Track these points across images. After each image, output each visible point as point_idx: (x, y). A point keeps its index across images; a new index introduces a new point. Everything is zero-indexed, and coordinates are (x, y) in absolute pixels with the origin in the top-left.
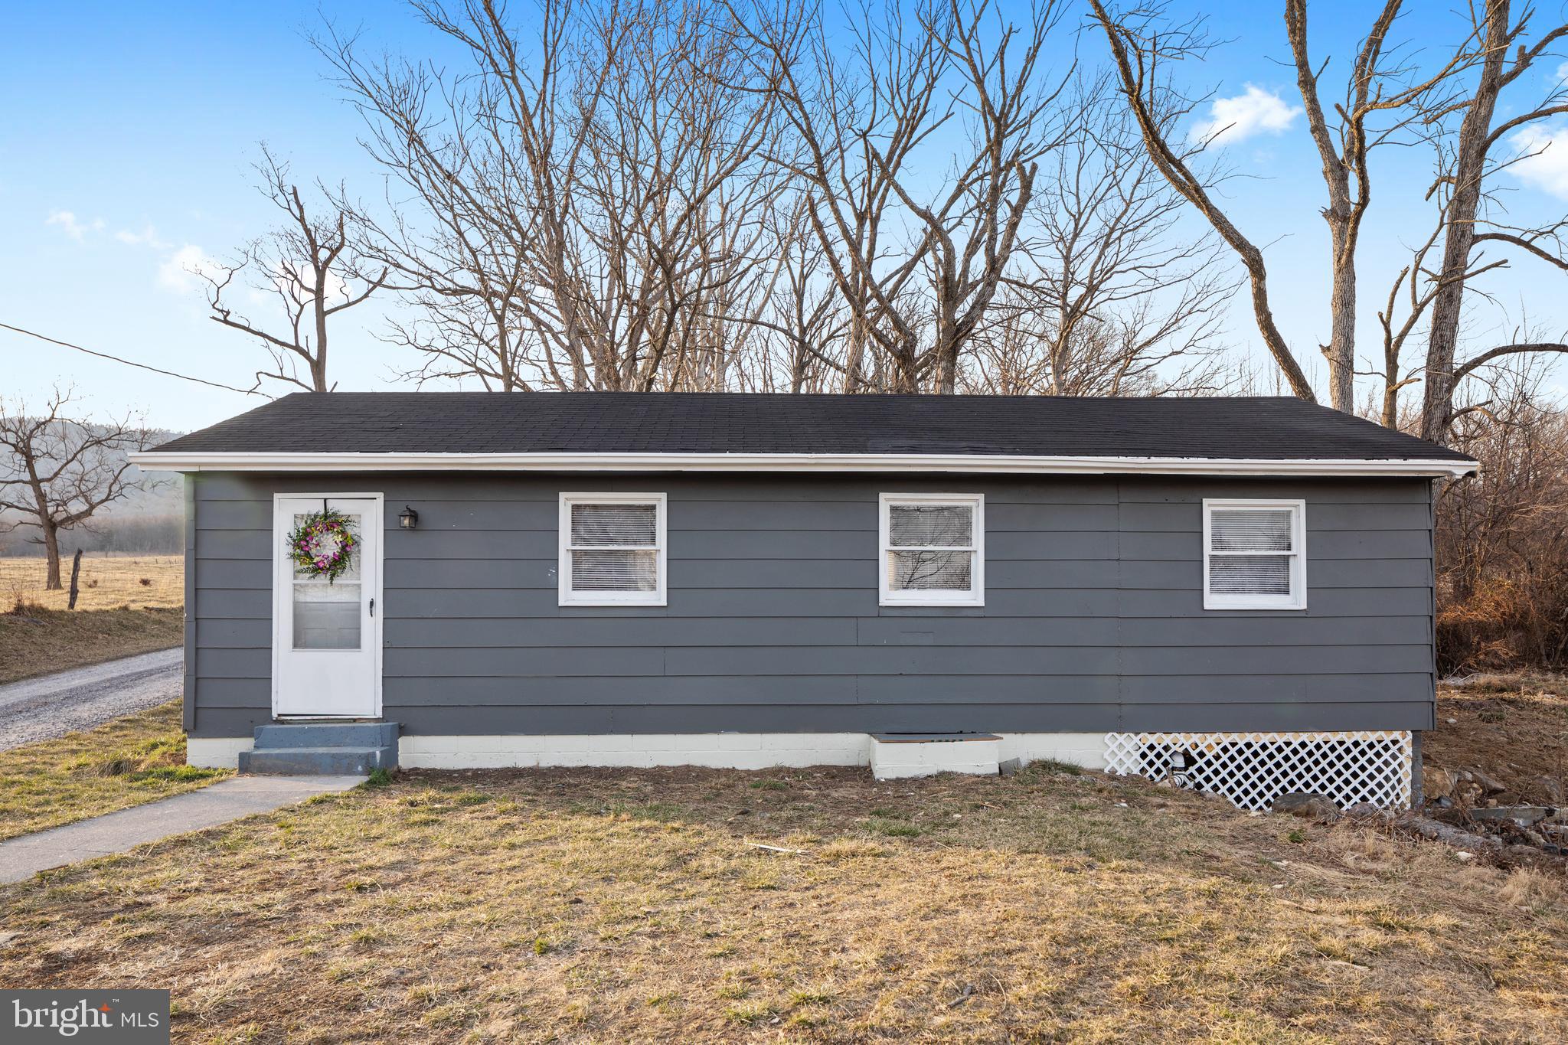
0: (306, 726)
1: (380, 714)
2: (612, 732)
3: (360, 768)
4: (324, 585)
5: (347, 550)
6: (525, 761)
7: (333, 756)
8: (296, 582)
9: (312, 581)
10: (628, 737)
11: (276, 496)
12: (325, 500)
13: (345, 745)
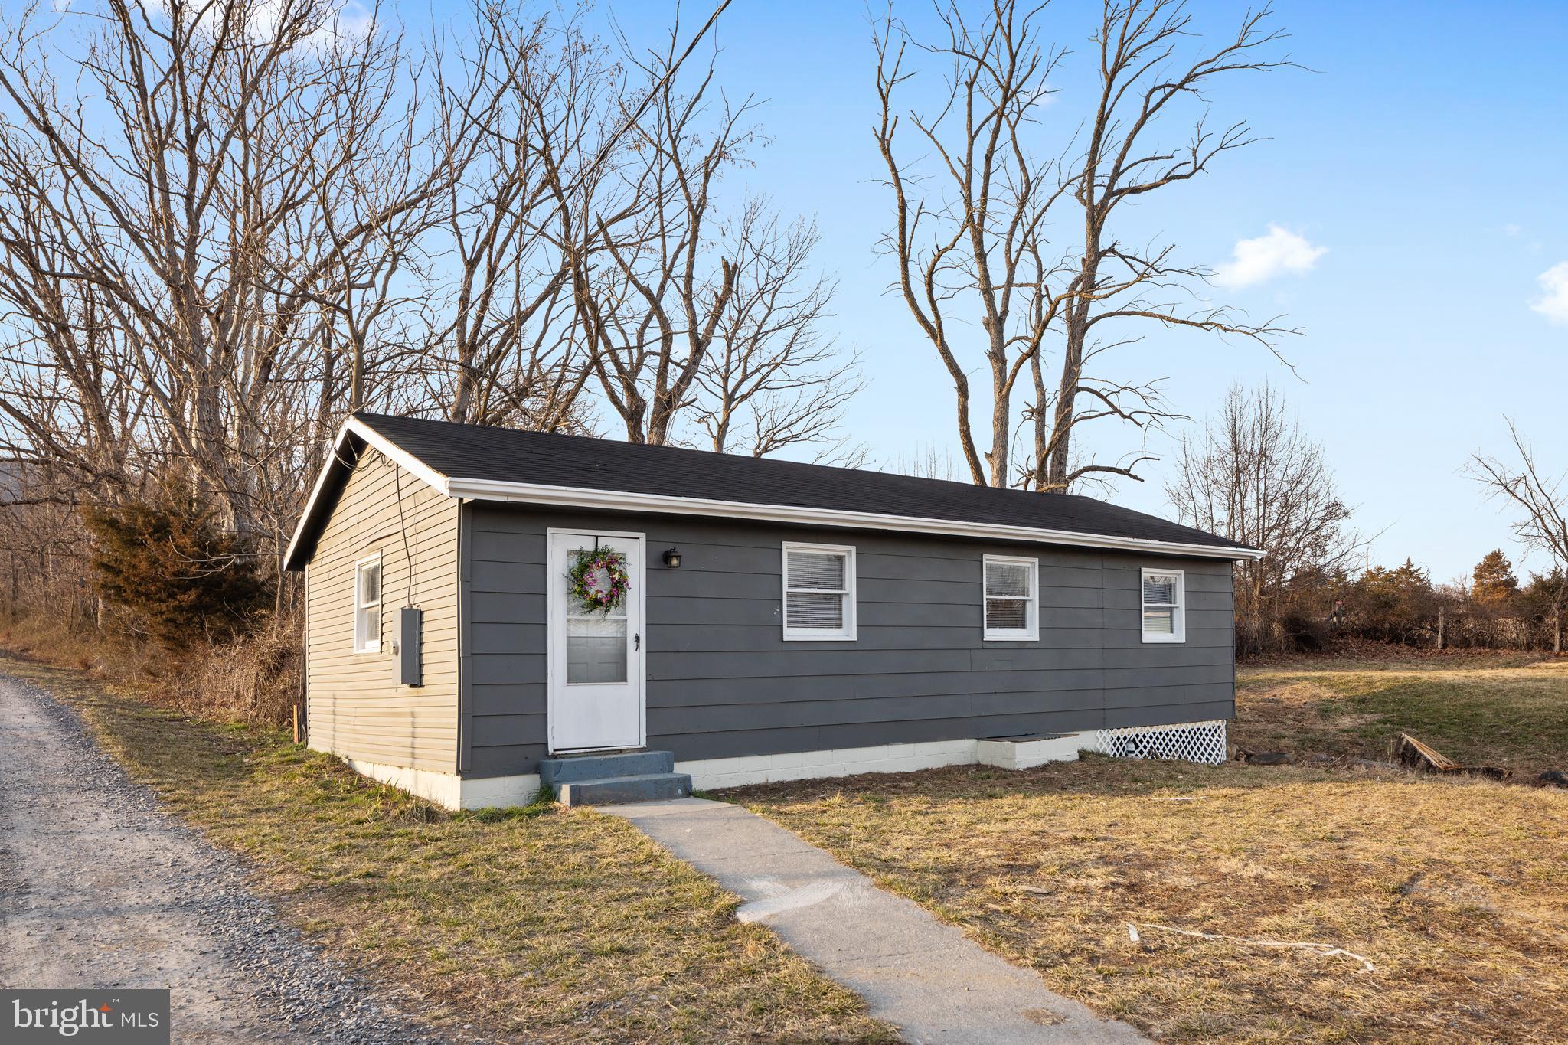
0: (602, 758)
1: (644, 744)
2: (819, 749)
3: (680, 791)
4: (598, 620)
5: (619, 586)
6: (758, 779)
7: (656, 782)
8: (569, 617)
9: (586, 617)
10: (829, 752)
11: (550, 530)
12: (597, 537)
13: (638, 774)
